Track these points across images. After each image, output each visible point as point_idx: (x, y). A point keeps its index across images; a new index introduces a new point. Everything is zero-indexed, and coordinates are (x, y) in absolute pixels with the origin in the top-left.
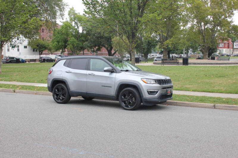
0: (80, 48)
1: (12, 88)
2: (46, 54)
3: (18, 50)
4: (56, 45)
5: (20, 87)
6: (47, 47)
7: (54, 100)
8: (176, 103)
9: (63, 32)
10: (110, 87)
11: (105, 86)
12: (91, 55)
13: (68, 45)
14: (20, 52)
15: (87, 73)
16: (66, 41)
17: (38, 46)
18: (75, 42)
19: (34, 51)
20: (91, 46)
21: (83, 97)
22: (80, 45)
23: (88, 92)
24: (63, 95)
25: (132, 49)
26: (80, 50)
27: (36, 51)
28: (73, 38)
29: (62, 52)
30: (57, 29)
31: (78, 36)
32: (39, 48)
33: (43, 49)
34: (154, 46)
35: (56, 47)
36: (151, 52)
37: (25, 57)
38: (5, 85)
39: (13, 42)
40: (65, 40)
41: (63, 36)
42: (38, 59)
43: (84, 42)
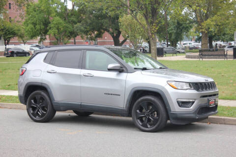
0: (69, 34)
2: (15, 44)
4: (32, 29)
6: (16, 32)
7: (28, 116)
8: (224, 120)
9: (42, 8)
10: (118, 95)
11: (109, 94)
12: (87, 44)
13: (50, 28)
15: (82, 74)
16: (46, 23)
17: (2, 31)
18: (60, 23)
20: (86, 30)
21: (75, 112)
22: (70, 28)
23: (82, 104)
24: (43, 109)
25: (152, 34)
26: (69, 36)
28: (58, 18)
29: (42, 40)
30: (32, 3)
31: (66, 15)
32: (3, 34)
33: (10, 36)
34: (187, 29)
35: (32, 33)
36: (181, 39)
40: (45, 21)
41: (42, 15)
42: (3, 52)
43: (76, 23)
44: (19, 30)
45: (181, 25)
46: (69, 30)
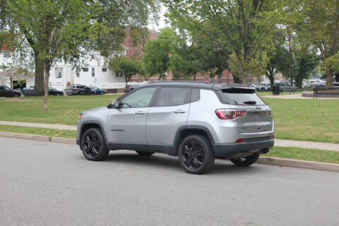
0: (188, 71)
1: (48, 134)
2: (137, 81)
3: (93, 74)
4: (151, 66)
5: (61, 133)
6: (138, 69)
9: (161, 45)
13: (169, 65)
14: (95, 78)
16: (165, 60)
17: (123, 68)
18: (179, 60)
19: (117, 75)
25: (244, 70)
26: (188, 73)
27: (121, 76)
28: (176, 55)
29: (161, 77)
30: (148, 40)
31: (185, 52)
32: (124, 71)
33: (131, 73)
35: (151, 70)
38: (40, 129)
39: (79, 62)
40: (164, 58)
42: (123, 89)
43: (194, 60)
44: (140, 67)
45: (306, 62)
46: (188, 66)
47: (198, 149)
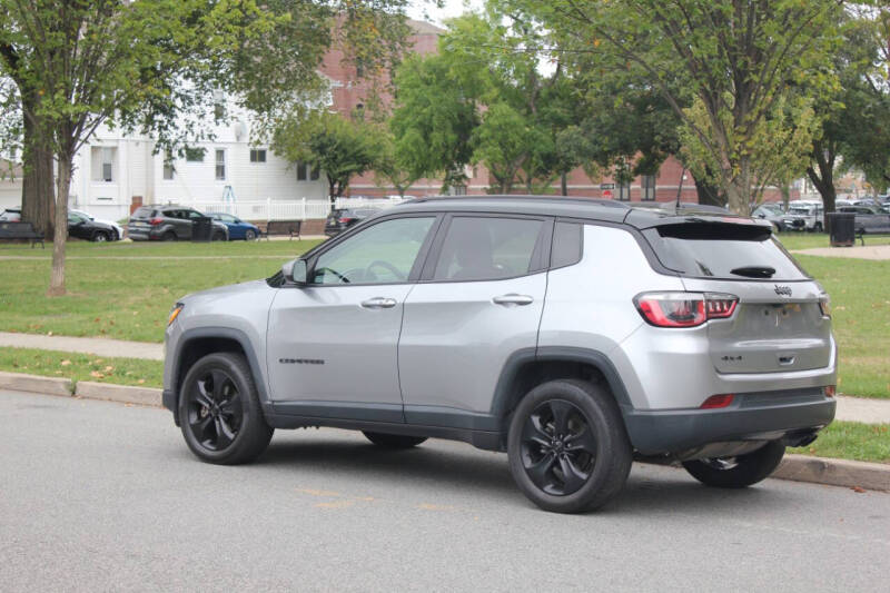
0: (541, 163)
1: (66, 371)
2: (368, 194)
3: (220, 171)
4: (416, 143)
5: (109, 368)
6: (369, 153)
9: (452, 73)
12: (607, 198)
13: (478, 142)
14: (226, 182)
16: (465, 124)
17: (321, 149)
18: (514, 125)
19: (301, 175)
20: (597, 148)
22: (542, 142)
26: (543, 172)
27: (315, 176)
28: (504, 107)
29: (450, 183)
30: (408, 56)
31: (532, 97)
32: (326, 161)
33: (348, 168)
35: (417, 158)
37: (256, 209)
38: (39, 355)
39: (177, 128)
40: (461, 116)
41: (449, 97)
42: (322, 220)
43: (564, 126)
44: (378, 148)
46: (542, 146)
47: (576, 426)
